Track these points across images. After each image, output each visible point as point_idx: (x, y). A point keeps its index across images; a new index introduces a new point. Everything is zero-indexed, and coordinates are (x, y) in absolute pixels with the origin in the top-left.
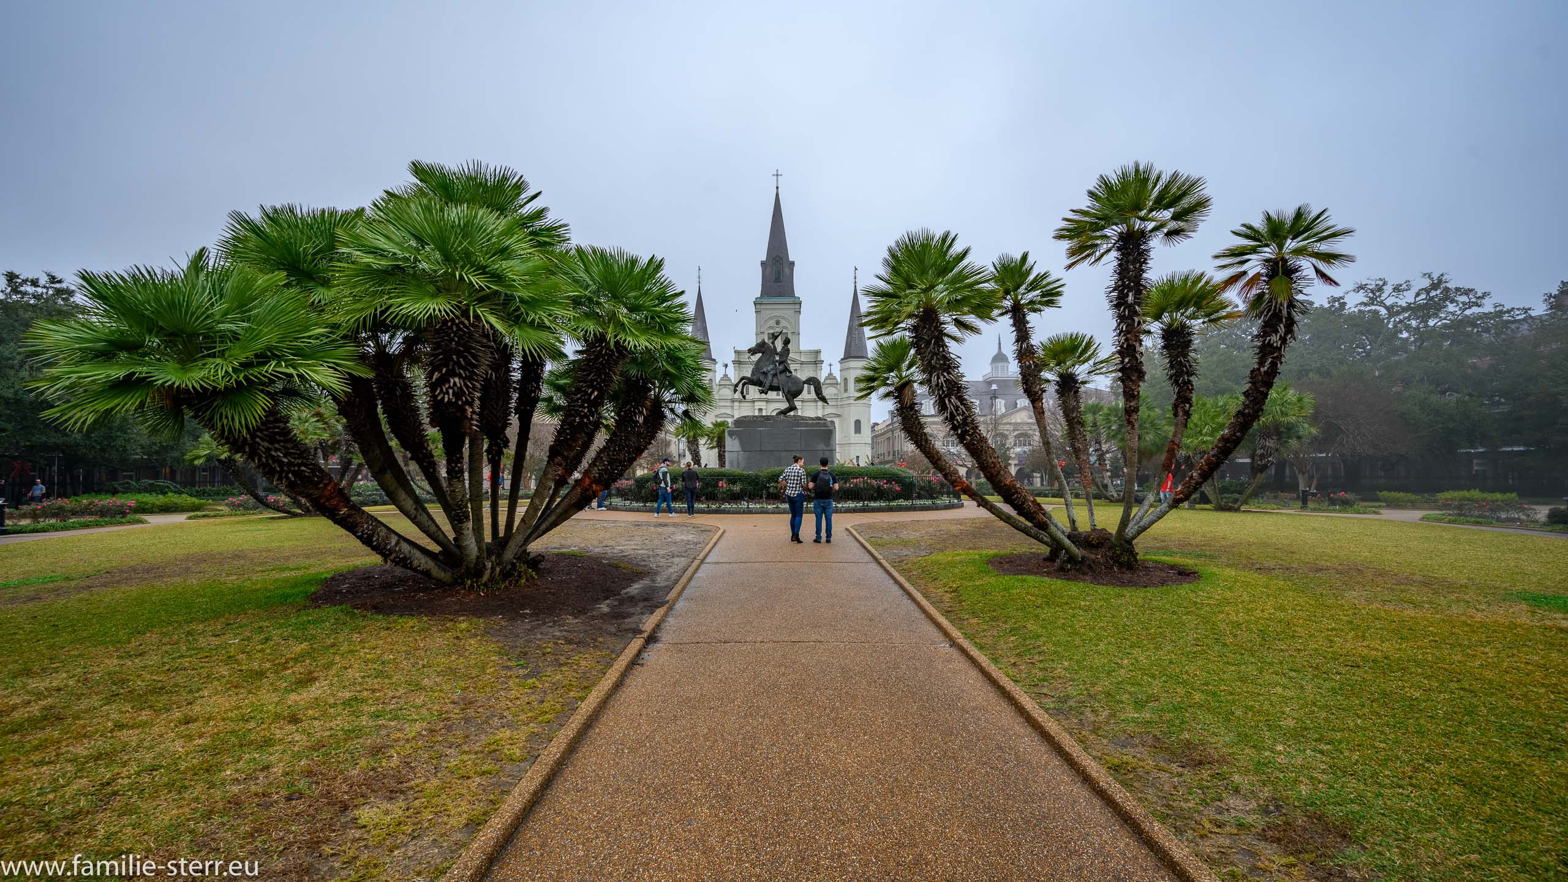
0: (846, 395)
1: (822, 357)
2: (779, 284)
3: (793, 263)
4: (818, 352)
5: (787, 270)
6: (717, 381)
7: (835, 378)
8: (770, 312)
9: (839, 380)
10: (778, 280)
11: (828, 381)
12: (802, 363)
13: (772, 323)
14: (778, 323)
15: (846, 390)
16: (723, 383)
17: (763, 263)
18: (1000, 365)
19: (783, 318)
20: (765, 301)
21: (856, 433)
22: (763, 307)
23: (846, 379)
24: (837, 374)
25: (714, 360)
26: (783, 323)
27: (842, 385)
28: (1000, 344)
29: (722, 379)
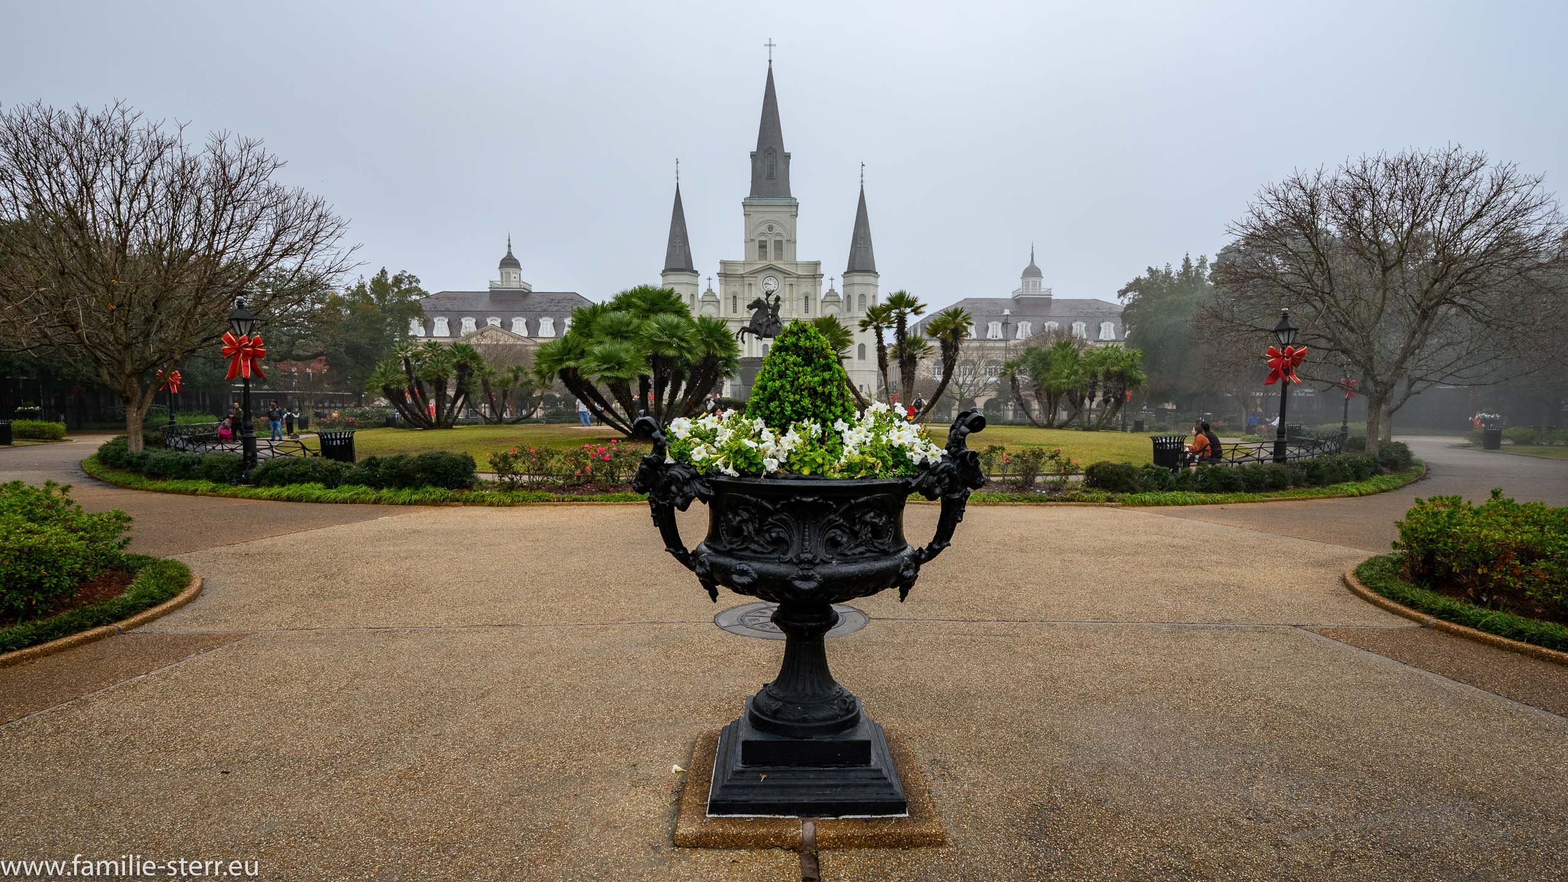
0: (849, 315)
1: (823, 269)
2: (772, 181)
3: (788, 156)
4: (817, 264)
5: (781, 164)
6: (700, 297)
7: (837, 295)
8: (761, 215)
9: (841, 297)
10: (770, 176)
11: (829, 299)
12: (799, 277)
13: (764, 228)
14: (770, 228)
15: (849, 310)
16: (706, 299)
17: (753, 155)
18: (1031, 280)
19: (777, 222)
20: (755, 202)
21: (859, 358)
22: (753, 209)
23: (849, 296)
24: (840, 290)
25: (696, 272)
26: (777, 229)
27: (845, 301)
28: (1032, 255)
29: (705, 295)
